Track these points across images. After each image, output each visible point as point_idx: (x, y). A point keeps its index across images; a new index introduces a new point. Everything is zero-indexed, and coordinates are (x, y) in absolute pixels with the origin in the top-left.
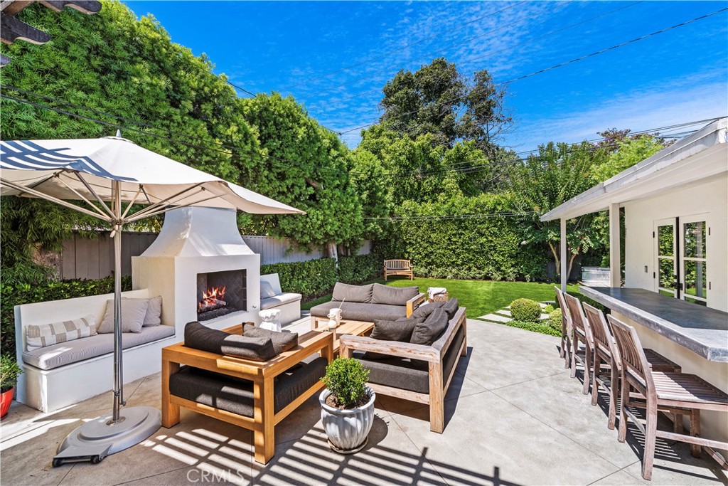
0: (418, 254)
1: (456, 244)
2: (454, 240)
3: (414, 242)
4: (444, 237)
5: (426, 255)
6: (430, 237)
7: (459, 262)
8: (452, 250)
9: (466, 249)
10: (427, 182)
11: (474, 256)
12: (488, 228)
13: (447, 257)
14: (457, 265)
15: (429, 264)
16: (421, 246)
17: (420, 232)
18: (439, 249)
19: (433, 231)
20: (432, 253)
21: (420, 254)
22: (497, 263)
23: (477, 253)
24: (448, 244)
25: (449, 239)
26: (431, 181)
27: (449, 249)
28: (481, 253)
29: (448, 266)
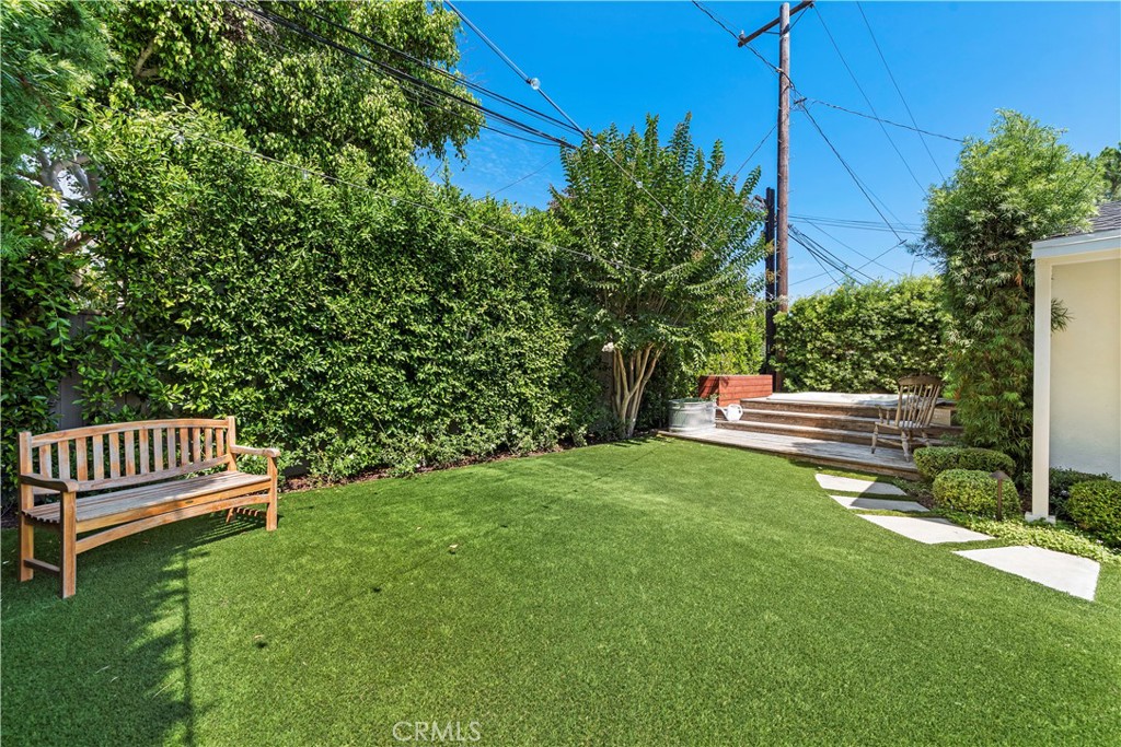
0: (242, 384)
1: (424, 347)
2: (421, 329)
3: (225, 326)
4: (379, 317)
5: (294, 388)
6: (321, 308)
7: (427, 410)
8: (403, 365)
9: (453, 364)
10: (290, 71)
11: (471, 386)
12: (513, 302)
13: (386, 394)
14: (420, 419)
15: (300, 426)
16: (268, 346)
17: (268, 284)
18: (351, 361)
19: (338, 286)
20: (320, 378)
21: (261, 383)
22: (524, 402)
23: (481, 375)
24: (395, 345)
25: (400, 326)
26: (309, 73)
27: (392, 362)
28: (490, 377)
29: (386, 424)
